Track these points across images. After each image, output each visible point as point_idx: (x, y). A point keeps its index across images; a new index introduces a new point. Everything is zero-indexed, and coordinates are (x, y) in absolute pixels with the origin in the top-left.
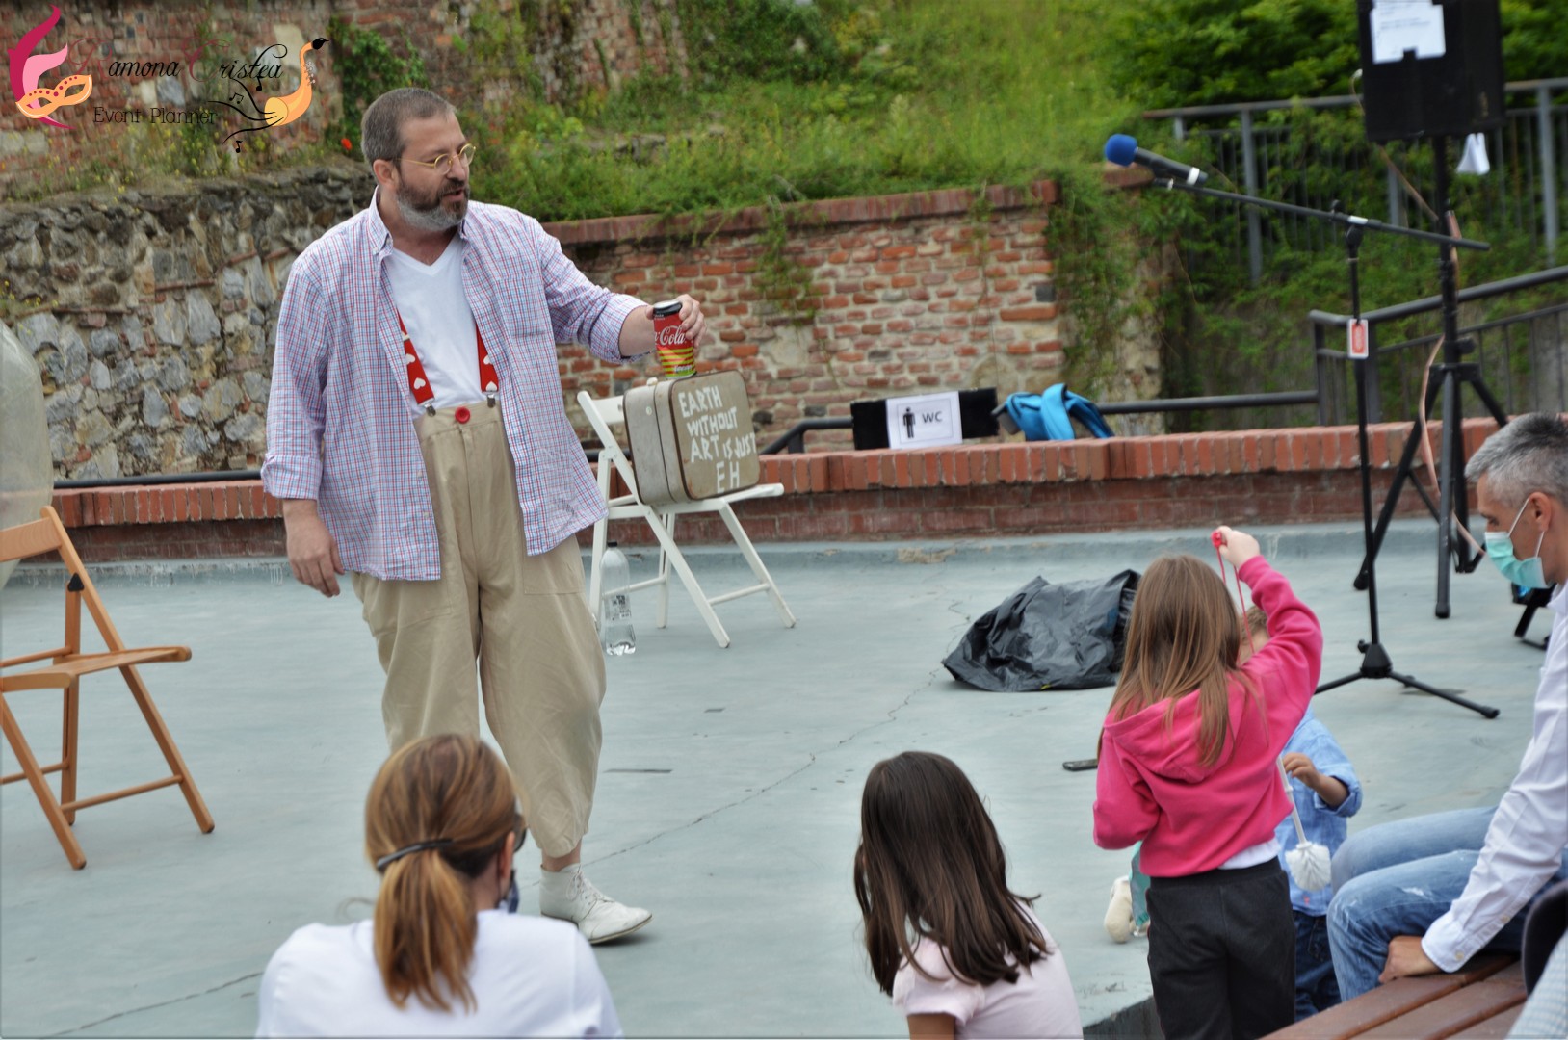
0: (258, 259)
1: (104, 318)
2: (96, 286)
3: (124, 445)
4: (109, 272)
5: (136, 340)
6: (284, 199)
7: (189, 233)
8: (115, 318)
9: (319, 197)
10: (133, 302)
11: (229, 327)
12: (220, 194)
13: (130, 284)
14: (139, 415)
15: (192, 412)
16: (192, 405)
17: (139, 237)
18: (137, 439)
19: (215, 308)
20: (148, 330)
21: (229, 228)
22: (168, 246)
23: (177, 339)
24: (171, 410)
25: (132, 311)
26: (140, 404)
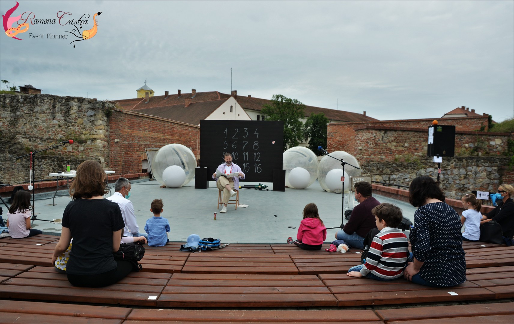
0: (476, 166)
5: (449, 172)
6: (483, 159)
7: (463, 162)
8: (445, 170)
10: (449, 168)
11: (468, 173)
12: (470, 158)
14: (448, 181)
15: (458, 182)
18: (446, 184)
19: (466, 171)
21: (471, 162)
22: (458, 163)
23: (457, 174)
24: (454, 182)
25: (449, 170)
26: (448, 180)
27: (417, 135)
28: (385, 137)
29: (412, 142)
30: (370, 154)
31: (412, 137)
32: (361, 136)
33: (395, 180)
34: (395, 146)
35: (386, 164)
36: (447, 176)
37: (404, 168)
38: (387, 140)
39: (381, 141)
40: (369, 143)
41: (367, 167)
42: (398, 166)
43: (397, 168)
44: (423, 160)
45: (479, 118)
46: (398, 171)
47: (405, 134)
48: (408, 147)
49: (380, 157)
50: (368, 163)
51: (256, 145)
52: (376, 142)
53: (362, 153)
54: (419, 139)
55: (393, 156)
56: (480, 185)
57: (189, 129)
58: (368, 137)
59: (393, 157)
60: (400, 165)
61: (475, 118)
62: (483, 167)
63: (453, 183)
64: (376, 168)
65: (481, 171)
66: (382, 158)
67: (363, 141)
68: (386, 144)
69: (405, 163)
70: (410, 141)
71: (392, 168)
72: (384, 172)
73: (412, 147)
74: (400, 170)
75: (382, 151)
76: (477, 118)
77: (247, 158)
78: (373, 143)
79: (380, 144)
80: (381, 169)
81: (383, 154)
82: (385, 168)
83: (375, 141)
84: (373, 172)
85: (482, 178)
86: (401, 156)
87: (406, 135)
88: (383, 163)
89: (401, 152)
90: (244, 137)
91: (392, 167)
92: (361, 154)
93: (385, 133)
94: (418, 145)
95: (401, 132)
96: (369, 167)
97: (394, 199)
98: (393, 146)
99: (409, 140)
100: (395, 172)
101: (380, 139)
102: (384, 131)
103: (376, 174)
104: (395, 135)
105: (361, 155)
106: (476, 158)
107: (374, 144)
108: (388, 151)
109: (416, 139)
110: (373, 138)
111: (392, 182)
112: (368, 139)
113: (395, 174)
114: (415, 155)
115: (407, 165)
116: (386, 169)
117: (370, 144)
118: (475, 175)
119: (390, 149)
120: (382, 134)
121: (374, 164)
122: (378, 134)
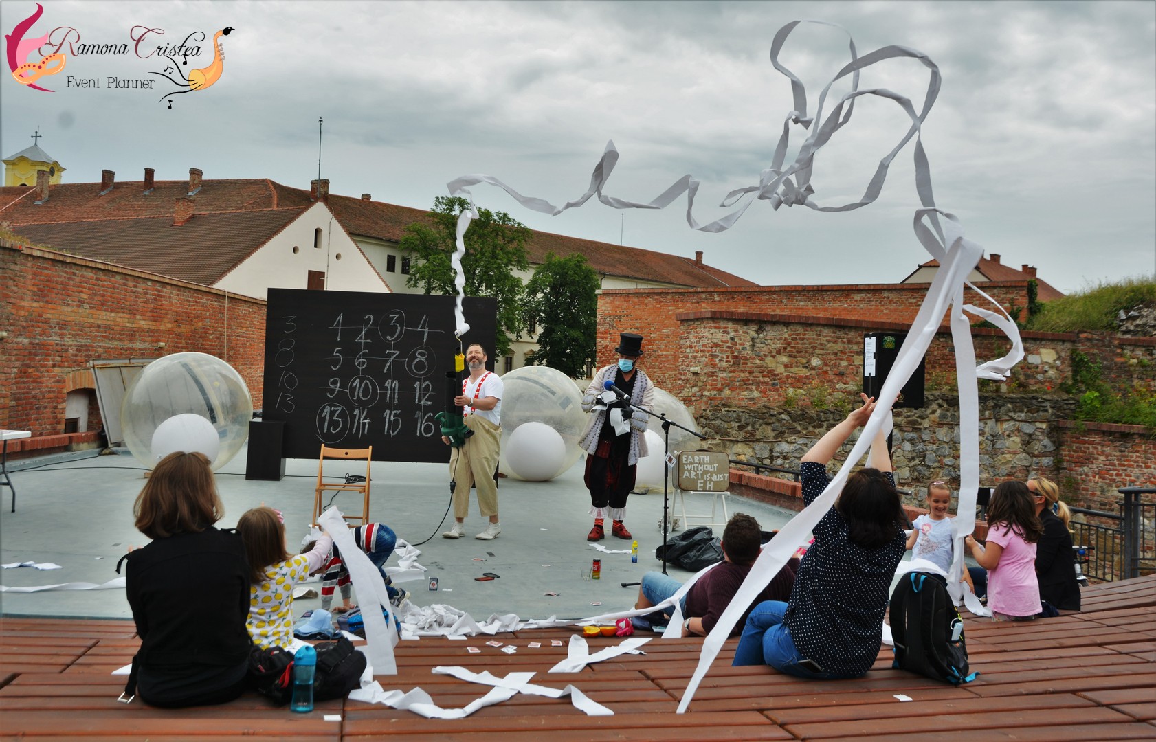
0: (994, 420)
1: (911, 429)
2: (909, 419)
3: (913, 469)
4: (916, 415)
5: (926, 436)
6: (1011, 403)
9: (1031, 404)
10: (926, 426)
13: (927, 420)
14: (924, 460)
15: (949, 464)
16: (950, 461)
17: (935, 406)
18: (920, 468)
20: (934, 435)
22: (948, 410)
23: (947, 441)
25: (926, 429)
26: (924, 457)
27: (843, 335)
28: (758, 340)
29: (829, 354)
30: (719, 386)
31: (828, 341)
32: (696, 337)
33: (786, 458)
34: (786, 366)
35: (764, 413)
36: (921, 445)
37: (809, 423)
38: (765, 349)
39: (750, 352)
40: (717, 356)
41: (713, 422)
42: (794, 418)
43: (790, 424)
44: (859, 402)
45: (1004, 287)
46: (794, 432)
47: (811, 334)
48: (819, 369)
49: (746, 393)
50: (716, 410)
51: (420, 361)
52: (736, 354)
53: (700, 384)
54: (846, 346)
55: (781, 391)
56: (1004, 470)
57: (204, 300)
58: (715, 341)
59: (779, 395)
60: (798, 416)
61: (995, 287)
62: (1012, 423)
63: (936, 464)
64: (737, 424)
65: (1007, 433)
66: (752, 396)
67: (701, 351)
68: (762, 360)
69: (812, 412)
70: (824, 352)
71: (777, 424)
72: (758, 434)
73: (829, 368)
74: (799, 429)
75: (751, 378)
76: (1000, 287)
77: (396, 397)
78: (728, 357)
79: (747, 359)
80: (749, 428)
81: (753, 387)
82: (761, 425)
83: (732, 352)
84: (727, 434)
85: (1009, 453)
86: (801, 391)
87: (815, 336)
88: (755, 412)
89: (800, 381)
90: (388, 337)
91: (779, 421)
92: (696, 386)
93: (760, 330)
94: (844, 363)
95: (800, 329)
96: (719, 422)
97: (786, 508)
98: (779, 364)
99: (823, 349)
100: (786, 434)
101: (748, 345)
102: (756, 324)
103: (738, 442)
104: (786, 335)
105: (696, 389)
106: (993, 399)
107: (730, 359)
108: (767, 379)
109: (839, 347)
110: (729, 344)
111: (779, 462)
112: (716, 345)
113: (787, 442)
114: (839, 390)
115: (817, 415)
116: (764, 426)
117: (719, 358)
118: (993, 445)
119: (771, 373)
120: (753, 334)
121: (731, 414)
122: (741, 332)
